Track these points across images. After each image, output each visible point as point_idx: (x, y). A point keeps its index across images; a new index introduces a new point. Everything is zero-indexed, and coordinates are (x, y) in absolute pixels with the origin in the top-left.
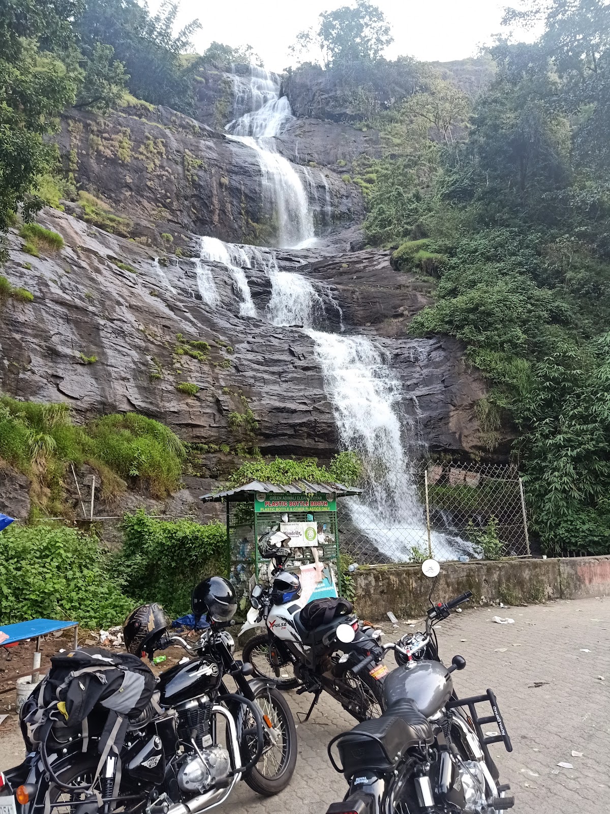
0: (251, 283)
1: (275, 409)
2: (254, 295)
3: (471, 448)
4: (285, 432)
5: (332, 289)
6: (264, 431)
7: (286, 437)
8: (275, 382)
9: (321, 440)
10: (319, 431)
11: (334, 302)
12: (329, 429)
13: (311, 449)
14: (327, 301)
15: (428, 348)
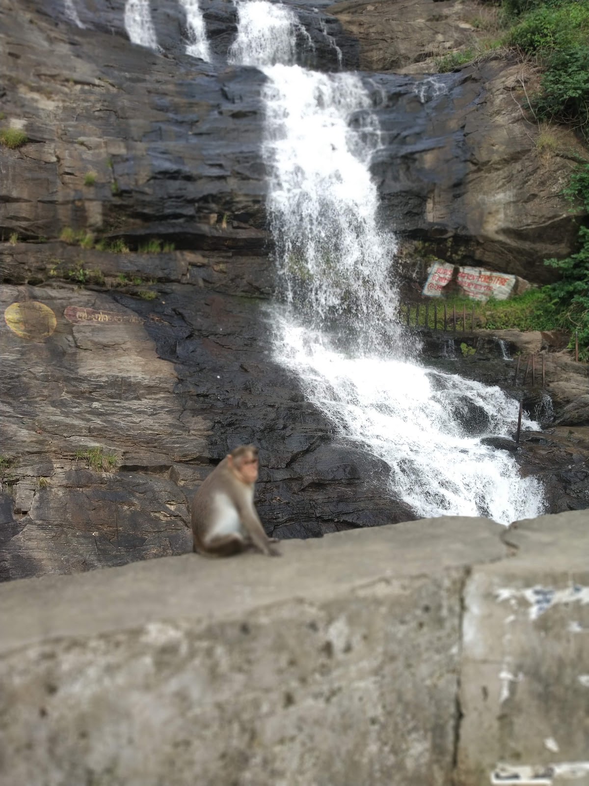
0: (207, 17)
1: (160, 173)
2: (211, 34)
3: (497, 232)
4: (178, 211)
5: (328, 21)
6: (140, 210)
7: (181, 220)
8: (179, 136)
9: (243, 225)
10: (239, 210)
11: (332, 40)
12: (256, 207)
13: (226, 239)
14: (320, 39)
15: (450, 83)
